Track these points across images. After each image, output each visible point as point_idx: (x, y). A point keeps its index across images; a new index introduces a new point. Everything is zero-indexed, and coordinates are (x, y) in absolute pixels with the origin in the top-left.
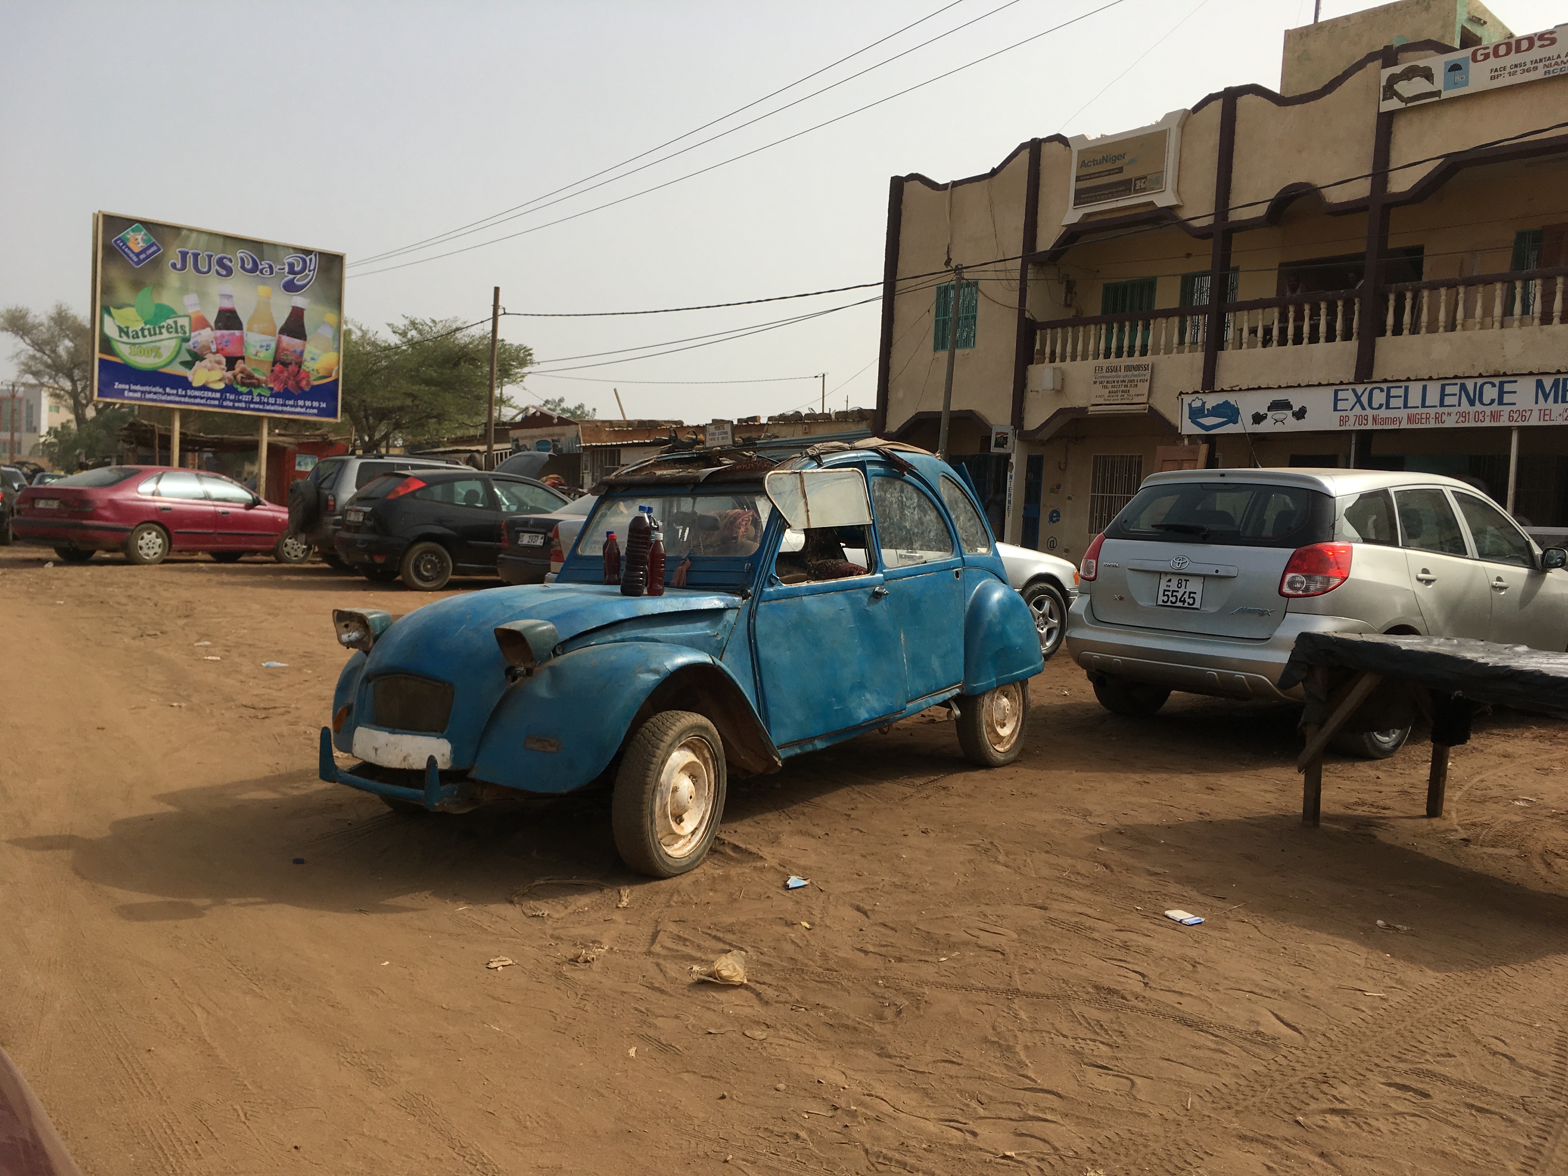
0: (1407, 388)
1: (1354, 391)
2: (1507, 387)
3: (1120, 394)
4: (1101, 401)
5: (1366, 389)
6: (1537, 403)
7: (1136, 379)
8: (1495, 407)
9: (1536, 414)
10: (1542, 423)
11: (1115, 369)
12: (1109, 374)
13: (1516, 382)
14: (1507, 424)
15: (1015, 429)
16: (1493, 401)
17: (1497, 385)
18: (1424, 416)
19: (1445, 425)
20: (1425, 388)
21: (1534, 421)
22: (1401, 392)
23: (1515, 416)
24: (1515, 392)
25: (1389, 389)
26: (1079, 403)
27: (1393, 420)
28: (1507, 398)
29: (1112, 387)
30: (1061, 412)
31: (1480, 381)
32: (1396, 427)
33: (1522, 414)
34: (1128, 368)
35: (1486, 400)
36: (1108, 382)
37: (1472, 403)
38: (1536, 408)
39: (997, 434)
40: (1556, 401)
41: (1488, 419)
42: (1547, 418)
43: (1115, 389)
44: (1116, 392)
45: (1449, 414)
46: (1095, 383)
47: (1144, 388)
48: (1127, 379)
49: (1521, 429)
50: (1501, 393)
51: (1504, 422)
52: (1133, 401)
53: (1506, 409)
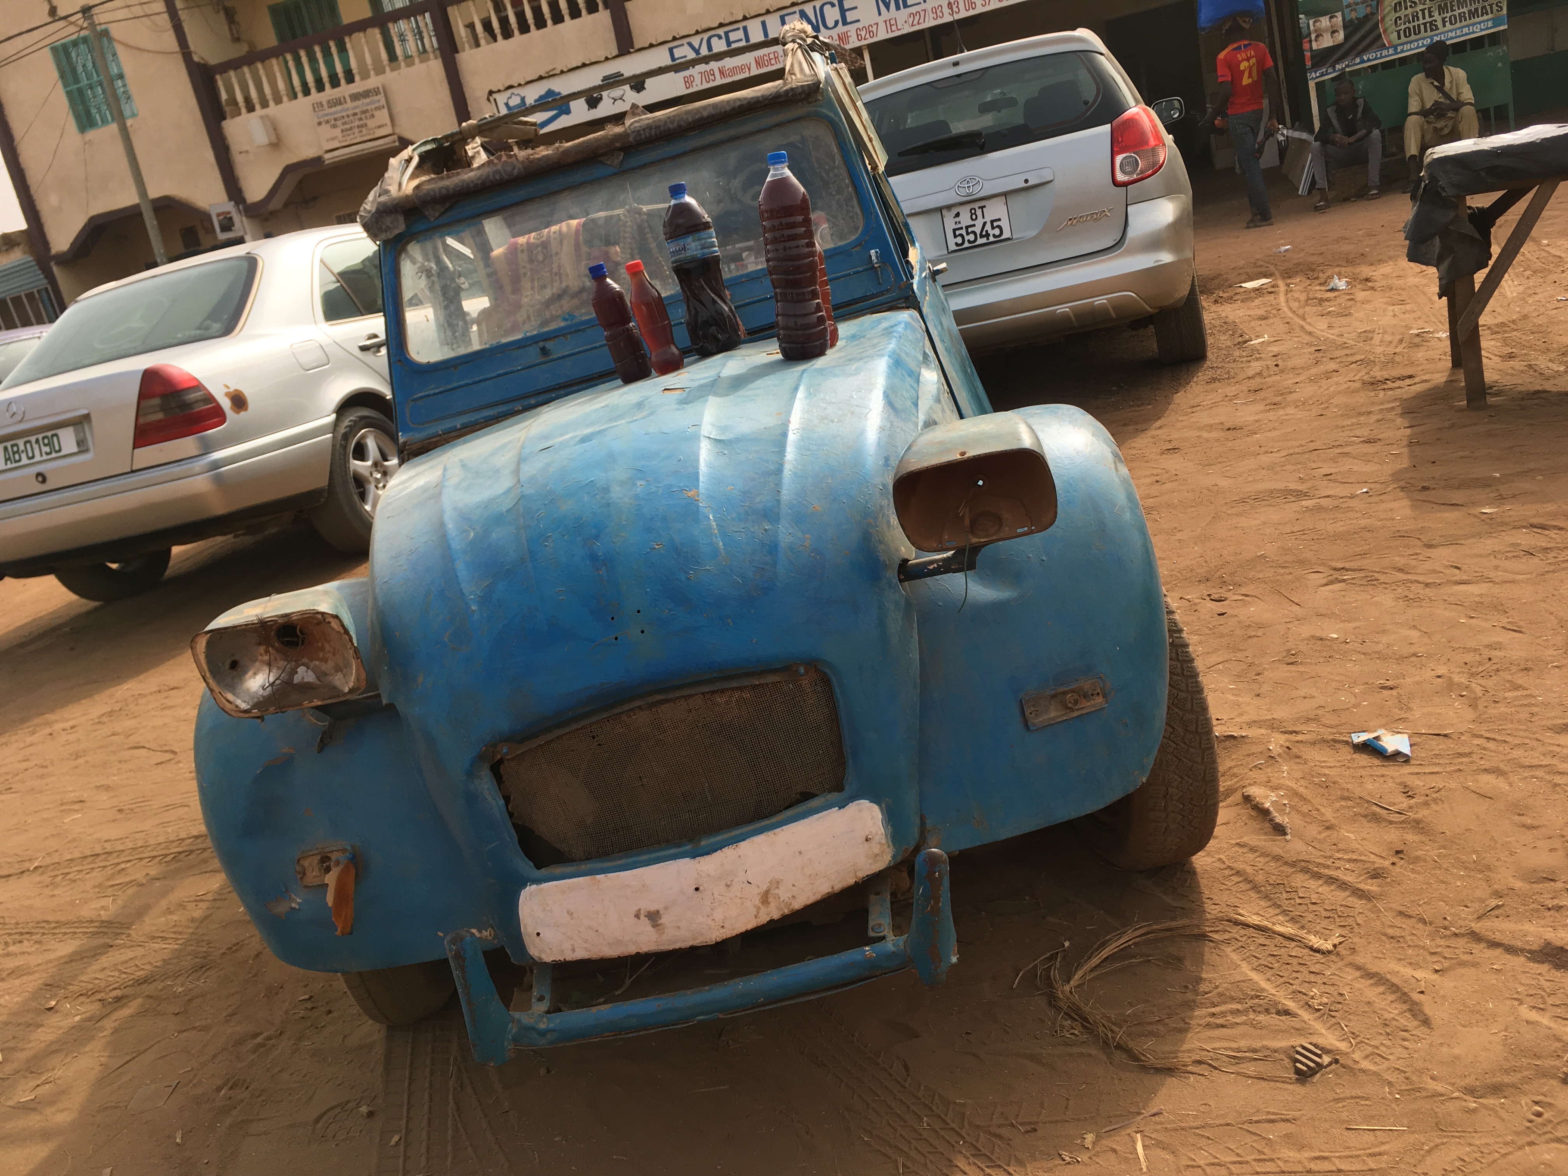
0: (745, 29)
1: (690, 44)
3: (356, 130)
4: (336, 144)
5: (702, 40)
6: (880, 14)
7: (369, 108)
8: (841, 28)
9: (882, 26)
10: (890, 35)
11: (338, 102)
12: (333, 109)
14: (857, 44)
15: (237, 204)
16: (837, 23)
17: (836, 3)
18: (772, 56)
20: (764, 24)
21: (883, 35)
22: (740, 34)
23: (863, 33)
24: (856, 8)
25: (726, 34)
26: (308, 153)
27: (741, 69)
28: (850, 16)
29: (345, 123)
30: (288, 170)
32: (747, 75)
33: (868, 30)
34: (355, 97)
35: (830, 24)
36: (335, 120)
38: (880, 20)
39: (218, 215)
40: (898, 8)
42: (894, 28)
43: (348, 126)
44: (351, 129)
46: (320, 124)
47: (383, 116)
48: (357, 111)
49: (870, 47)
50: (843, 11)
52: (377, 135)
53: (852, 28)
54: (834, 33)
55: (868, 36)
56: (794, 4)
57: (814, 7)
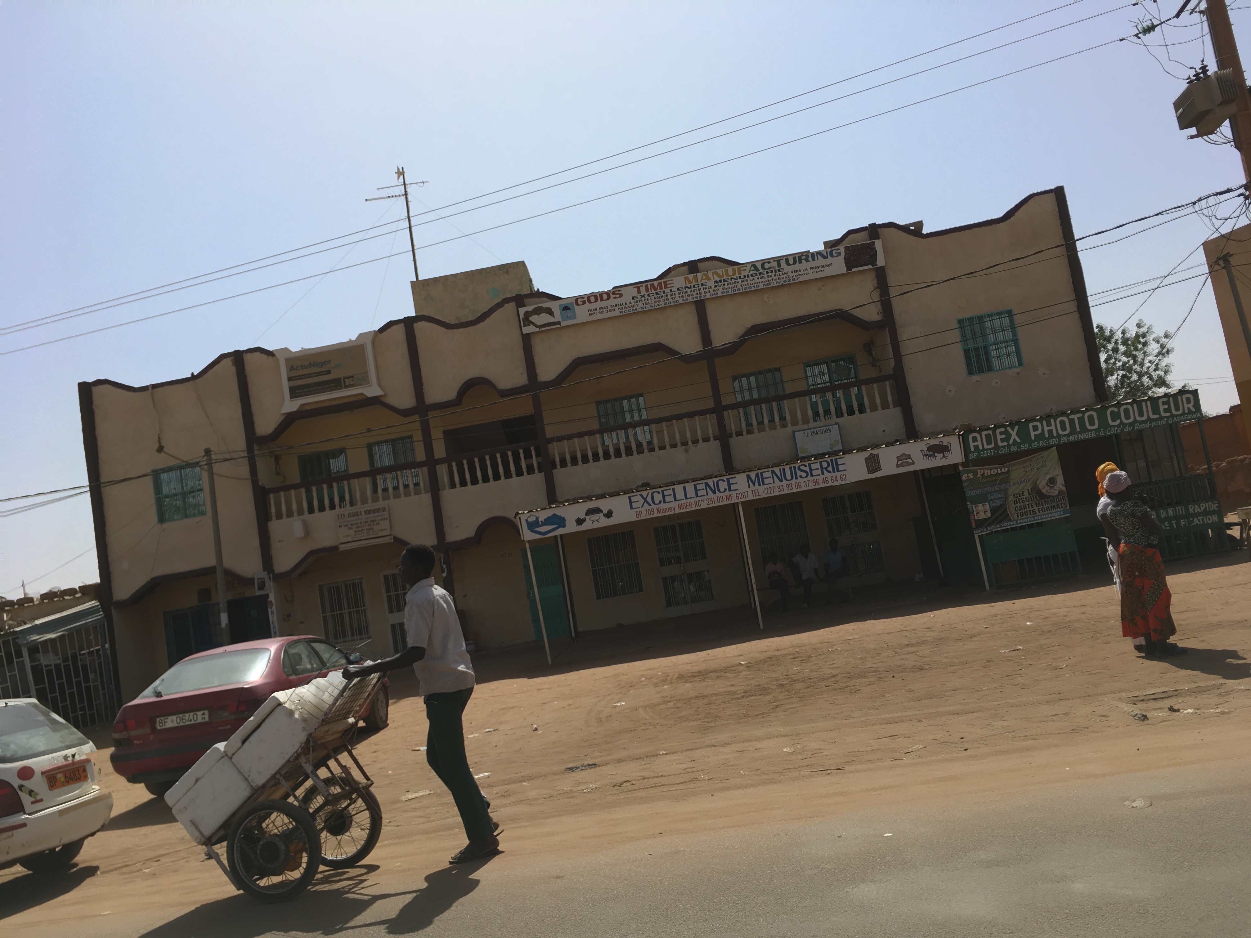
0: (674, 490)
1: (641, 495)
2: (732, 481)
3: (366, 531)
4: (350, 539)
5: (648, 493)
6: (749, 487)
7: (377, 519)
8: (727, 493)
9: (750, 493)
10: (755, 498)
11: (356, 514)
12: (352, 518)
13: (735, 477)
14: (736, 501)
15: (269, 573)
16: (725, 490)
17: (726, 480)
18: (688, 504)
19: (702, 507)
20: (684, 488)
21: (750, 497)
22: (671, 492)
23: (740, 496)
24: (736, 483)
25: (663, 491)
26: (328, 543)
27: (670, 509)
28: (733, 487)
29: (357, 527)
30: (311, 553)
31: (716, 480)
32: (673, 513)
33: (743, 494)
34: (368, 512)
35: (722, 490)
36: (352, 525)
37: (714, 493)
38: (750, 490)
39: (258, 579)
40: (759, 485)
41: (725, 500)
42: (757, 494)
43: (360, 529)
44: (362, 530)
45: (703, 501)
46: (340, 526)
48: (369, 520)
49: (743, 503)
50: (729, 485)
51: (734, 500)
55: (742, 497)
57: (713, 482)
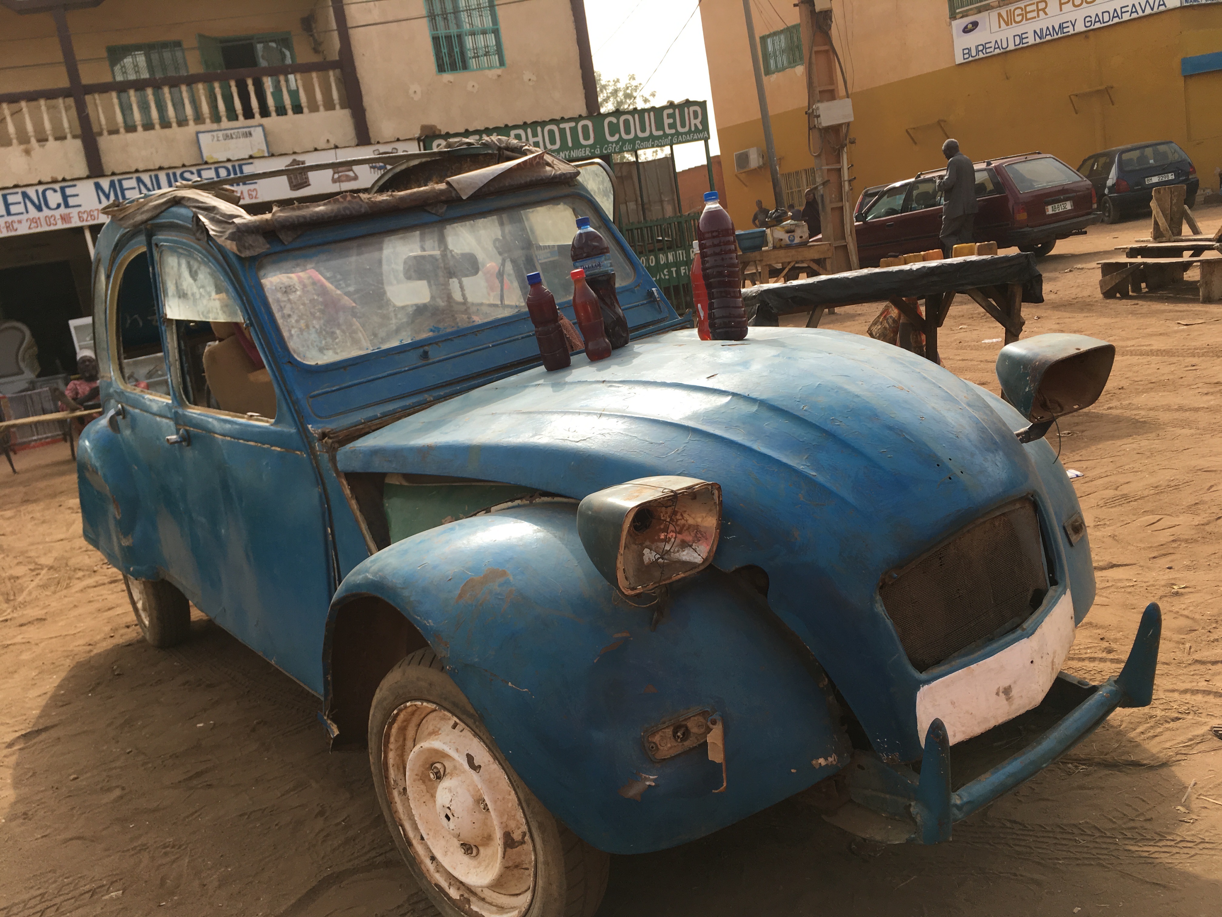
2: (69, 191)
8: (63, 210)
13: (75, 186)
14: (79, 224)
16: (59, 206)
17: (58, 189)
19: (20, 232)
23: (85, 216)
24: (77, 195)
28: (71, 201)
31: (41, 188)
33: (90, 214)
35: (53, 205)
37: (39, 209)
45: (20, 222)
49: (90, 227)
50: (65, 197)
51: (75, 223)
53: (74, 212)
54: (57, 213)
55: (89, 218)
56: (16, 186)
57: (37, 191)
